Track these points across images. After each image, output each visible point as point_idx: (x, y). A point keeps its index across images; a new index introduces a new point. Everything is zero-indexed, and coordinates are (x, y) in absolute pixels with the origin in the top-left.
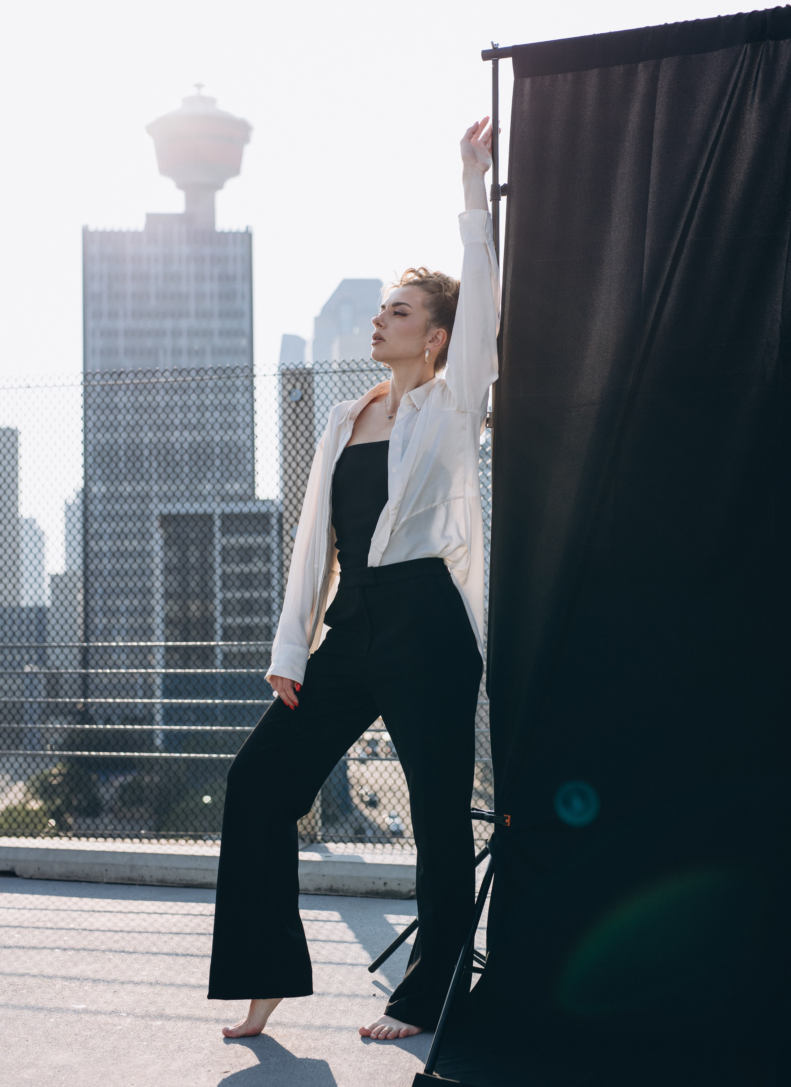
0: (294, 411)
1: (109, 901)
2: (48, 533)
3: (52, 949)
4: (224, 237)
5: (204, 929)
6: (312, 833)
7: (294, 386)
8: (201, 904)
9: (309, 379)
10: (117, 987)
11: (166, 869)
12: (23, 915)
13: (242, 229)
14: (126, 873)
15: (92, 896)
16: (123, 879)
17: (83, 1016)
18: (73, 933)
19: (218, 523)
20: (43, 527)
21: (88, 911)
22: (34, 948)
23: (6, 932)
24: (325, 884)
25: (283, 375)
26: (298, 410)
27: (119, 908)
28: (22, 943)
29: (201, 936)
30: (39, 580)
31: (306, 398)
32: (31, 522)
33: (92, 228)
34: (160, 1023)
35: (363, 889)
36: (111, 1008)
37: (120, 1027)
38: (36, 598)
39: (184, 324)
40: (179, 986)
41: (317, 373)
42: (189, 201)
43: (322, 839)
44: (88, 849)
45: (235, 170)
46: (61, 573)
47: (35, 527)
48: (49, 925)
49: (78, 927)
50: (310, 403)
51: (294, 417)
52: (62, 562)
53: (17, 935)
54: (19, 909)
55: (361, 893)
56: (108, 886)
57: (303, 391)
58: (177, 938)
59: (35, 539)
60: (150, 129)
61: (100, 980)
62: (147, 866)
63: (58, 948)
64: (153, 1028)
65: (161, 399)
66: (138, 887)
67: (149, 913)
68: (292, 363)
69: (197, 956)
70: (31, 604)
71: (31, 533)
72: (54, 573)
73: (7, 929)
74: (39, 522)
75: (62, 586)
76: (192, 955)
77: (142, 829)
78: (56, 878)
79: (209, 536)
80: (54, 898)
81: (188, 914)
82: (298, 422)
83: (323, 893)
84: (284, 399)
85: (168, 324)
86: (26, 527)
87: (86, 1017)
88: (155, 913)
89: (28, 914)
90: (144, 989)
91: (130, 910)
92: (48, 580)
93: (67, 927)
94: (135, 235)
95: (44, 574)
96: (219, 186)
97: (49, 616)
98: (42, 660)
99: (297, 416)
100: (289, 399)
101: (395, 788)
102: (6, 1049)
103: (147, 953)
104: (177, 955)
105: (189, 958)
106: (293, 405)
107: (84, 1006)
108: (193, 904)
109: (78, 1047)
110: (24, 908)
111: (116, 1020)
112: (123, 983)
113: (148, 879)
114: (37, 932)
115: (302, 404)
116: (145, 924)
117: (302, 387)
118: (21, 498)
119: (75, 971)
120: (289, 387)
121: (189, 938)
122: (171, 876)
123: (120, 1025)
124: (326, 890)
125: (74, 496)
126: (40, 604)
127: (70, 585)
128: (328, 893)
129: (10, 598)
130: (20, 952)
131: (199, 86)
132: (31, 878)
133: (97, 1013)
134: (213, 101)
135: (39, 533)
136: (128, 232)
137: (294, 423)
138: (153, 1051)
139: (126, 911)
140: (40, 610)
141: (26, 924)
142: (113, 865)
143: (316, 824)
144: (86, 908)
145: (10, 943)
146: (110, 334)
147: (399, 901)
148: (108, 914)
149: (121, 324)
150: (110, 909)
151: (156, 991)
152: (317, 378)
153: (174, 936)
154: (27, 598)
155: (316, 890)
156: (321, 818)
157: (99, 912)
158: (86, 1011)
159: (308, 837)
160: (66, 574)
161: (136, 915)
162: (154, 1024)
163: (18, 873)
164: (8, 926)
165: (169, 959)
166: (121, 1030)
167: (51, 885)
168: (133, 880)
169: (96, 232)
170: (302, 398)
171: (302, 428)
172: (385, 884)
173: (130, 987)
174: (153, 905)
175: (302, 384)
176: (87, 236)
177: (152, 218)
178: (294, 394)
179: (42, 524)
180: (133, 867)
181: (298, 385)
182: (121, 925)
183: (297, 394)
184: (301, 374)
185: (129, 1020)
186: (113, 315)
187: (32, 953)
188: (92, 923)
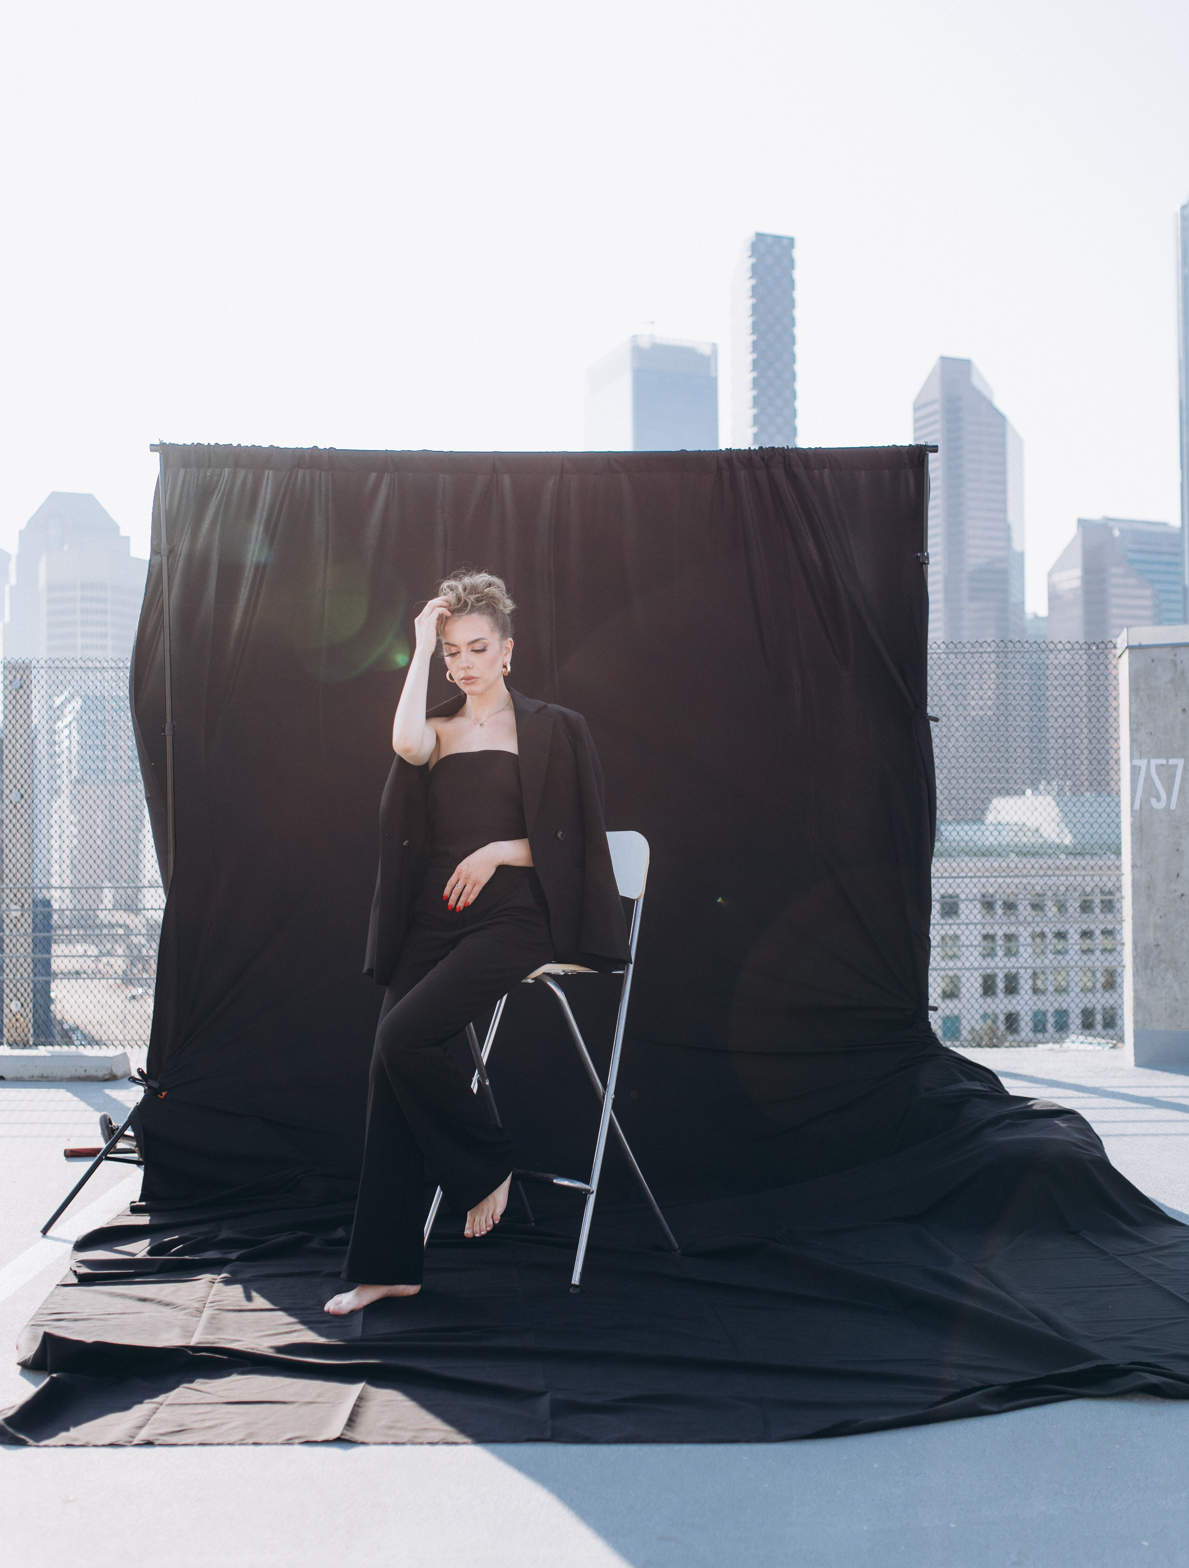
0: (14, 697)
6: (26, 1039)
7: (15, 677)
9: (27, 671)
24: (37, 1073)
25: (5, 667)
26: (18, 697)
31: (25, 687)
35: (68, 1075)
41: (35, 668)
43: (34, 1043)
50: (28, 692)
51: (14, 702)
55: (66, 1079)
57: (23, 682)
68: (13, 658)
82: (18, 707)
83: (36, 1079)
84: (6, 687)
99: (17, 702)
100: (10, 688)
101: (102, 1021)
106: (14, 692)
115: (21, 692)
117: (21, 678)
120: (11, 677)
124: (38, 1077)
128: (40, 1079)
137: (14, 707)
143: (29, 1031)
147: (96, 1083)
152: (34, 672)
155: (30, 1077)
156: (33, 1026)
159: (22, 1043)
170: (21, 687)
171: (21, 712)
172: (85, 1071)
175: (21, 676)
178: (14, 683)
181: (18, 677)
183: (17, 683)
184: (20, 667)
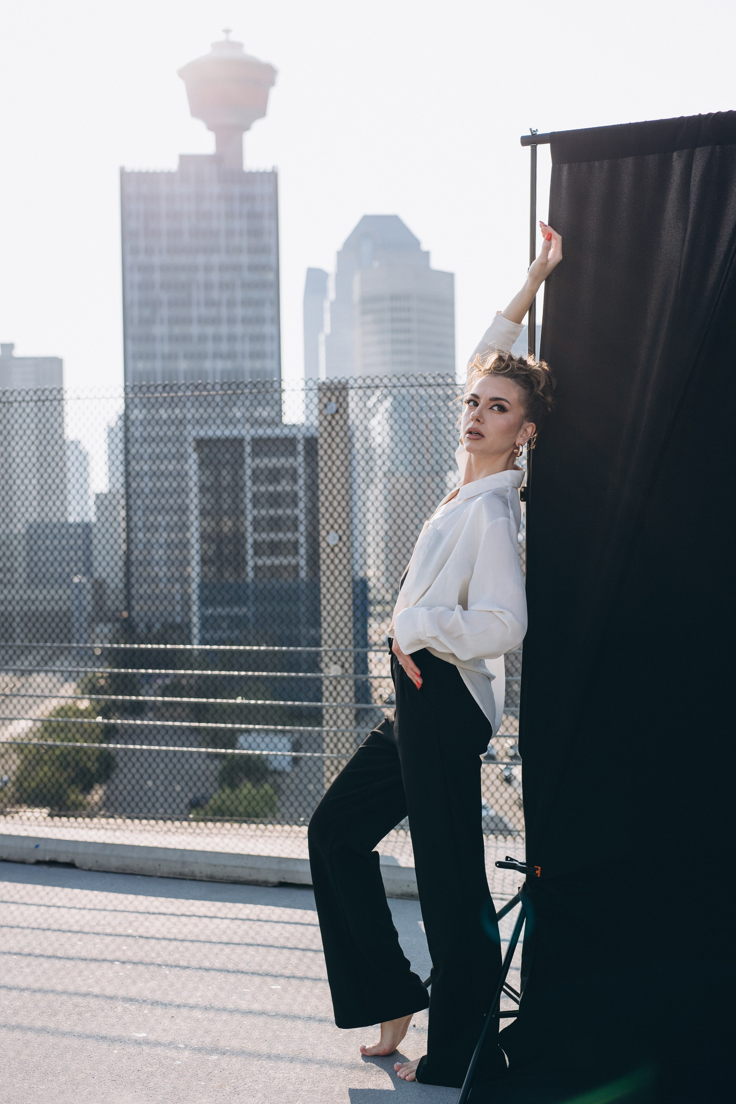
0: (330, 423)
1: (162, 899)
2: (92, 453)
3: (112, 962)
4: (253, 177)
5: (253, 938)
7: (330, 400)
8: (248, 905)
9: (344, 393)
10: (173, 1011)
11: (215, 866)
12: (83, 916)
13: (269, 169)
14: (178, 868)
15: (146, 893)
16: (175, 873)
17: (144, 1047)
18: (130, 941)
19: (248, 449)
20: (88, 448)
21: (144, 913)
22: (96, 960)
23: (69, 939)
26: (334, 423)
27: (172, 910)
28: (84, 954)
29: (250, 947)
30: (85, 497)
31: (341, 411)
32: (76, 444)
33: (129, 169)
34: (216, 1057)
36: (168, 1038)
37: (179, 1062)
38: (82, 514)
39: (216, 259)
40: (231, 1012)
41: (352, 388)
42: (219, 142)
44: (142, 845)
45: (261, 112)
46: (106, 491)
47: (81, 447)
48: (109, 930)
49: (135, 934)
50: (345, 416)
51: (329, 429)
52: (106, 480)
53: (79, 943)
54: (80, 909)
55: (397, 895)
56: (162, 880)
57: (338, 405)
58: (227, 950)
59: (81, 458)
60: (182, 73)
61: (157, 1002)
62: (197, 863)
63: (118, 961)
64: (209, 1064)
65: (195, 330)
66: (189, 882)
67: (200, 917)
69: (247, 973)
70: (78, 520)
71: (76, 453)
72: (98, 491)
73: (69, 934)
74: (84, 442)
75: (106, 502)
76: (242, 972)
77: (190, 813)
78: (113, 870)
79: (240, 461)
80: (112, 896)
81: (236, 919)
82: (334, 434)
84: (321, 412)
85: (201, 259)
86: (72, 447)
87: (146, 1049)
88: (206, 917)
89: (88, 916)
90: (198, 1014)
91: (183, 912)
92: (93, 498)
93: (125, 933)
94: (169, 176)
95: (90, 492)
96: (247, 128)
97: (95, 530)
98: (88, 571)
99: (333, 428)
100: (325, 412)
102: (74, 1087)
103: (200, 968)
104: (228, 971)
105: (240, 976)
106: (329, 418)
107: (145, 1035)
108: (240, 905)
109: (140, 1087)
110: (84, 909)
111: (173, 1053)
112: (179, 1006)
113: (197, 874)
114: (97, 939)
115: (337, 417)
116: (197, 931)
117: (337, 401)
118: (67, 420)
119: (133, 992)
120: (325, 400)
121: (239, 950)
122: (219, 873)
123: (179, 1060)
125: (116, 418)
126: (86, 520)
127: (114, 502)
129: (59, 514)
130: (82, 965)
131: (227, 31)
132: (90, 870)
133: (157, 1044)
134: (239, 46)
135: (84, 452)
136: (162, 173)
137: (330, 435)
138: (211, 1094)
139: (179, 913)
140: (87, 525)
141: (86, 929)
142: (165, 860)
144: (142, 909)
145: (72, 953)
146: (146, 269)
148: (162, 917)
149: (157, 260)
150: (163, 910)
151: (211, 1016)
152: (351, 393)
153: (224, 947)
154: (74, 514)
157: (154, 914)
158: (146, 1042)
160: (110, 492)
161: (188, 918)
162: (210, 1058)
163: (77, 864)
164: (70, 931)
165: (221, 977)
166: (180, 1065)
167: (109, 878)
168: (184, 875)
169: (132, 173)
170: (337, 411)
173: (185, 1011)
174: (203, 905)
175: (337, 398)
176: (125, 176)
177: (184, 159)
178: (329, 407)
179: (87, 445)
180: (184, 863)
181: (334, 399)
182: (174, 932)
183: (333, 406)
184: (336, 388)
185: (187, 1053)
186: (149, 251)
187: (93, 965)
188: (148, 928)
